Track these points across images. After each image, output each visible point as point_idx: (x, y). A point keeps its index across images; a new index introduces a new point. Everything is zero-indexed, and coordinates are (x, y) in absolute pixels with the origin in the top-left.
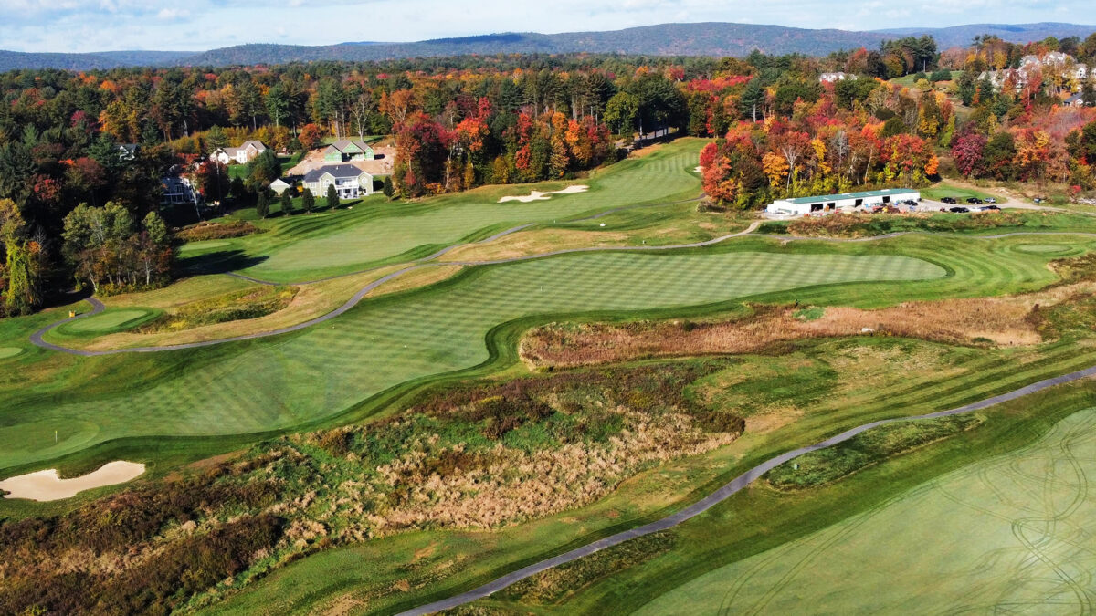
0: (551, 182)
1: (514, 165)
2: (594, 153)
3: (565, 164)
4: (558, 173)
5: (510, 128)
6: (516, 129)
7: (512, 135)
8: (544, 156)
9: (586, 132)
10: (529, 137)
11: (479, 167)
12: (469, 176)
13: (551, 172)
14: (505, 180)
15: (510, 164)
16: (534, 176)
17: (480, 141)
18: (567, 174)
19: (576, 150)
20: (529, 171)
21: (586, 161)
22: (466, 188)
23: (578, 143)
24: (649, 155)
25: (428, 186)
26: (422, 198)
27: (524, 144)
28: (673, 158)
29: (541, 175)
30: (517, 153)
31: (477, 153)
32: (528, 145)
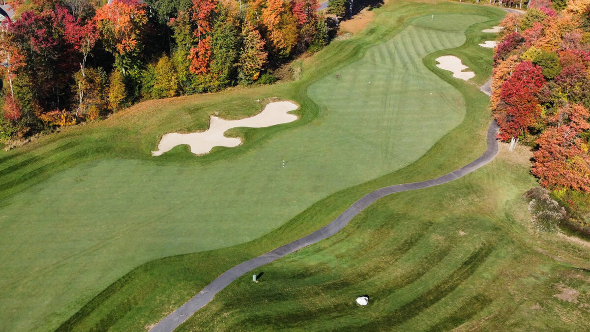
0: (240, 91)
1: (187, 69)
2: (300, 37)
3: (261, 63)
4: (251, 76)
5: (181, 13)
6: (191, 14)
7: (185, 24)
8: (232, 54)
9: (291, 9)
10: (211, 26)
11: (133, 73)
12: (116, 92)
13: (241, 75)
14: (172, 92)
15: (181, 67)
16: (216, 83)
17: (133, 36)
18: (263, 77)
19: (276, 36)
20: (208, 77)
21: (289, 50)
22: (111, 111)
23: (280, 26)
24: (365, 30)
25: (45, 118)
26: (32, 138)
27: (203, 36)
28: (398, 37)
29: (226, 82)
30: (192, 52)
31: (129, 55)
32: (209, 38)
